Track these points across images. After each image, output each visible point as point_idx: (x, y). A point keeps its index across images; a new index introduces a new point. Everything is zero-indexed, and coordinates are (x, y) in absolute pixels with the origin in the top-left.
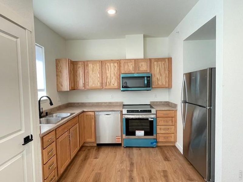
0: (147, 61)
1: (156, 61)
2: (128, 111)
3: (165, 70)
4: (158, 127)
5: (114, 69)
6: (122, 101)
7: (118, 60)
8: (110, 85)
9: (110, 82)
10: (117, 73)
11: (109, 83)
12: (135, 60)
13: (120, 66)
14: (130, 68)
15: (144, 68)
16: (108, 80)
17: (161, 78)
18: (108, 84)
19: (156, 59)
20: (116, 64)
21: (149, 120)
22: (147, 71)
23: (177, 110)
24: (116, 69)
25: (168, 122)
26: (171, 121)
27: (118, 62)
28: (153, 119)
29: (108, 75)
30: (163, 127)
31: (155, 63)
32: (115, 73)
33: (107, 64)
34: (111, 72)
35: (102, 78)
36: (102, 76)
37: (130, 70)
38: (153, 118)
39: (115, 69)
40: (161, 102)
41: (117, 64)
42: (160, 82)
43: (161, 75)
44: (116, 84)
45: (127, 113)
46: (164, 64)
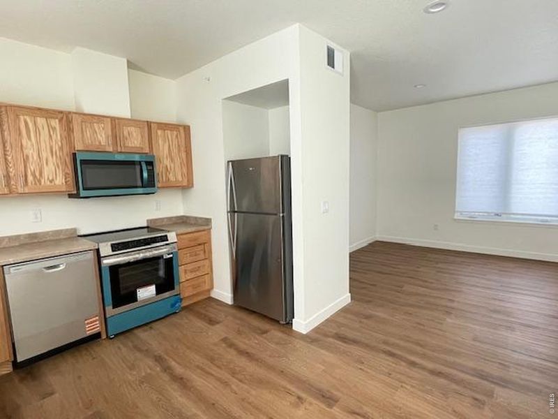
0: (141, 126)
1: (161, 129)
2: (115, 247)
3: (179, 151)
4: (181, 269)
5: (50, 136)
6: (73, 227)
7: (61, 112)
8: (40, 181)
9: (37, 174)
10: (61, 148)
11: (34, 176)
12: (113, 119)
13: (69, 130)
14: (99, 136)
15: (135, 141)
16: (32, 167)
17: (172, 165)
18: (30, 178)
19: (161, 123)
20: (55, 123)
21: (165, 257)
22: (142, 148)
23: (210, 229)
24: (57, 136)
25: (199, 254)
26: (202, 252)
27: (62, 118)
28: (171, 256)
29: (31, 152)
30: (190, 267)
31: (159, 132)
32: (56, 148)
33: (22, 117)
34: (38, 143)
35: (6, 159)
36: (5, 155)
37: (100, 143)
38: (172, 253)
39: (54, 137)
40: (170, 218)
41: (57, 120)
42: (171, 174)
43: (172, 160)
44: (60, 181)
45: (113, 251)
46: (177, 136)
